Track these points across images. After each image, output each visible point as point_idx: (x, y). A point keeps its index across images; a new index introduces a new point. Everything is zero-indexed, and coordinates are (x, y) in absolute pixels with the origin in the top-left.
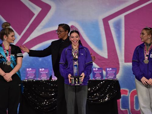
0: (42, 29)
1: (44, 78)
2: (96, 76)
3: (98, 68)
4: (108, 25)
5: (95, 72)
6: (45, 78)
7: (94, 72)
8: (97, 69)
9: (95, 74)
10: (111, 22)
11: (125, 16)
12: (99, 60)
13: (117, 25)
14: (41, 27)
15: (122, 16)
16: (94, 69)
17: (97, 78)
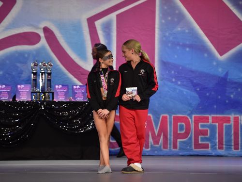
0: (4, 30)
1: (5, 98)
2: (76, 97)
3: (80, 86)
4: (95, 28)
5: (76, 91)
6: (7, 98)
7: (74, 92)
8: (78, 87)
9: (76, 93)
10: (98, 24)
11: (118, 16)
12: (82, 74)
13: (107, 27)
14: (3, 28)
15: (113, 16)
16: (75, 87)
17: (78, 99)
